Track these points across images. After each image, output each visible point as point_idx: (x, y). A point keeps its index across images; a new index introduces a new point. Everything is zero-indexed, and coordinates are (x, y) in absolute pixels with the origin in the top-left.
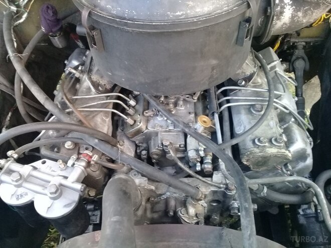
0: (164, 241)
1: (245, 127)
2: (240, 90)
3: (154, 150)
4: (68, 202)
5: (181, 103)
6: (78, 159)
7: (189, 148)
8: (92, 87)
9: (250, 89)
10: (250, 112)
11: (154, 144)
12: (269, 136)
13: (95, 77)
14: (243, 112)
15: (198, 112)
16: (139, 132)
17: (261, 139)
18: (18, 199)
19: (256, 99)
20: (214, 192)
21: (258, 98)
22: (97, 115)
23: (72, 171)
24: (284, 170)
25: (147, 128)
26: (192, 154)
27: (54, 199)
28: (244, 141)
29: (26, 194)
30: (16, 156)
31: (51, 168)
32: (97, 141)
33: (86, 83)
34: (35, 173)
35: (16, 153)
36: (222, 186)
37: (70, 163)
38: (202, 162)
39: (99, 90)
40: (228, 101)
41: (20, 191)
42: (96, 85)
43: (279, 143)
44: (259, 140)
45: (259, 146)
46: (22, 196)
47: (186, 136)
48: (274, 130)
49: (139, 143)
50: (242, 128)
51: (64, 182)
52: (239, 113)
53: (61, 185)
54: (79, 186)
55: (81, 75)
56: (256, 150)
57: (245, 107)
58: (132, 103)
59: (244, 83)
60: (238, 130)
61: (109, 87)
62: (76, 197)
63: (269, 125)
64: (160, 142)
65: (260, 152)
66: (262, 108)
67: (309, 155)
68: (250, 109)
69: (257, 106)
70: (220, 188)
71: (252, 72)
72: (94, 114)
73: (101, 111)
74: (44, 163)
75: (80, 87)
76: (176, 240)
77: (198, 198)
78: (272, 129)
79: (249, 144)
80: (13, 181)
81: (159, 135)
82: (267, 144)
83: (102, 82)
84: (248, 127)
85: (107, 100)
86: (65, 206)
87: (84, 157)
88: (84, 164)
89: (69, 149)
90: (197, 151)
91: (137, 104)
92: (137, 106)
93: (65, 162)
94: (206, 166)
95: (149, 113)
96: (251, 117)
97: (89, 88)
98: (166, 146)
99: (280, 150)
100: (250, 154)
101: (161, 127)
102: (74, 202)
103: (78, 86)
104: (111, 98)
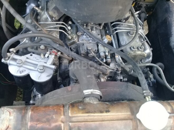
0: (104, 89)
1: (126, 42)
2: (122, 24)
3: (83, 52)
4: (48, 74)
6: (50, 54)
8: (49, 18)
9: (127, 24)
10: (128, 35)
11: (82, 49)
12: (137, 46)
13: (51, 13)
14: (124, 35)
15: (102, 34)
16: (74, 43)
17: (134, 47)
18: (21, 73)
20: (111, 72)
21: (131, 29)
22: (53, 33)
23: (48, 60)
25: (78, 41)
26: (102, 54)
27: (42, 73)
28: (126, 48)
29: (25, 71)
31: (36, 58)
34: (28, 60)
35: (15, 50)
37: (47, 55)
38: (106, 58)
39: (53, 20)
40: (116, 30)
42: (51, 17)
43: (142, 49)
45: (133, 50)
46: (23, 71)
47: (98, 46)
48: (139, 43)
49: (73, 49)
51: (45, 65)
52: (122, 35)
54: (53, 67)
56: (132, 52)
57: (125, 32)
58: (69, 28)
59: (124, 21)
60: (122, 43)
62: (52, 72)
63: (136, 41)
64: (85, 48)
65: (134, 53)
66: (133, 33)
68: (128, 33)
69: (131, 32)
70: (114, 70)
71: (128, 16)
73: (55, 31)
74: (31, 55)
76: (109, 88)
78: (138, 43)
79: (129, 50)
80: (17, 63)
82: (136, 50)
83: (54, 16)
86: (48, 76)
88: (53, 56)
89: (42, 49)
91: (71, 28)
92: (71, 30)
94: (108, 60)
95: (79, 34)
96: (128, 37)
97: (47, 18)
99: (142, 53)
100: (129, 54)
101: (86, 41)
102: (51, 74)
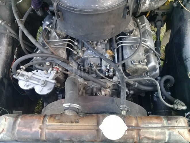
1: (128, 55)
2: (127, 38)
3: (87, 66)
4: (49, 88)
5: (99, 44)
6: (53, 70)
7: (102, 65)
8: (57, 36)
9: (132, 37)
11: (87, 63)
12: (139, 60)
13: (58, 31)
14: (128, 48)
15: (107, 48)
16: (79, 57)
17: (135, 61)
18: (27, 87)
19: (134, 42)
20: (114, 85)
21: (135, 42)
22: (59, 49)
23: (50, 75)
24: (146, 75)
25: (83, 56)
26: (103, 68)
27: (43, 87)
28: (127, 62)
29: (31, 85)
30: (24, 68)
31: (41, 74)
32: (60, 61)
33: (54, 34)
34: (34, 76)
35: (24, 67)
36: (117, 82)
37: (49, 71)
38: (108, 72)
39: (60, 38)
40: (122, 43)
41: (28, 83)
42: (59, 35)
43: (143, 63)
44: (134, 61)
45: (134, 64)
46: (29, 85)
47: (101, 60)
48: (141, 57)
49: (80, 63)
50: (127, 56)
51: (47, 80)
52: (126, 49)
53: (46, 81)
54: (54, 81)
55: (51, 30)
56: (132, 66)
57: (129, 46)
58: (76, 43)
59: (129, 34)
60: (125, 57)
61: (65, 36)
62: (52, 86)
63: (139, 55)
64: (89, 62)
65: (134, 67)
66: (137, 46)
67: (157, 68)
68: (131, 47)
69: (134, 45)
70: (116, 83)
71: (133, 29)
72: (58, 49)
73: (62, 48)
74: (37, 71)
75: (51, 36)
77: (106, 87)
79: (130, 63)
80: (25, 79)
81: (89, 59)
82: (137, 63)
83: (62, 34)
84: (129, 55)
85: (64, 42)
86: (48, 90)
87: (55, 69)
88: (55, 72)
89: (48, 65)
90: (106, 66)
91: (78, 44)
92: (78, 45)
93: (47, 71)
94: (110, 73)
95: (84, 49)
96: (131, 51)
97: (56, 36)
98: (92, 64)
99: (143, 66)
100: (130, 68)
101: (90, 55)
102: (52, 88)
103: (50, 35)
104: (66, 41)
